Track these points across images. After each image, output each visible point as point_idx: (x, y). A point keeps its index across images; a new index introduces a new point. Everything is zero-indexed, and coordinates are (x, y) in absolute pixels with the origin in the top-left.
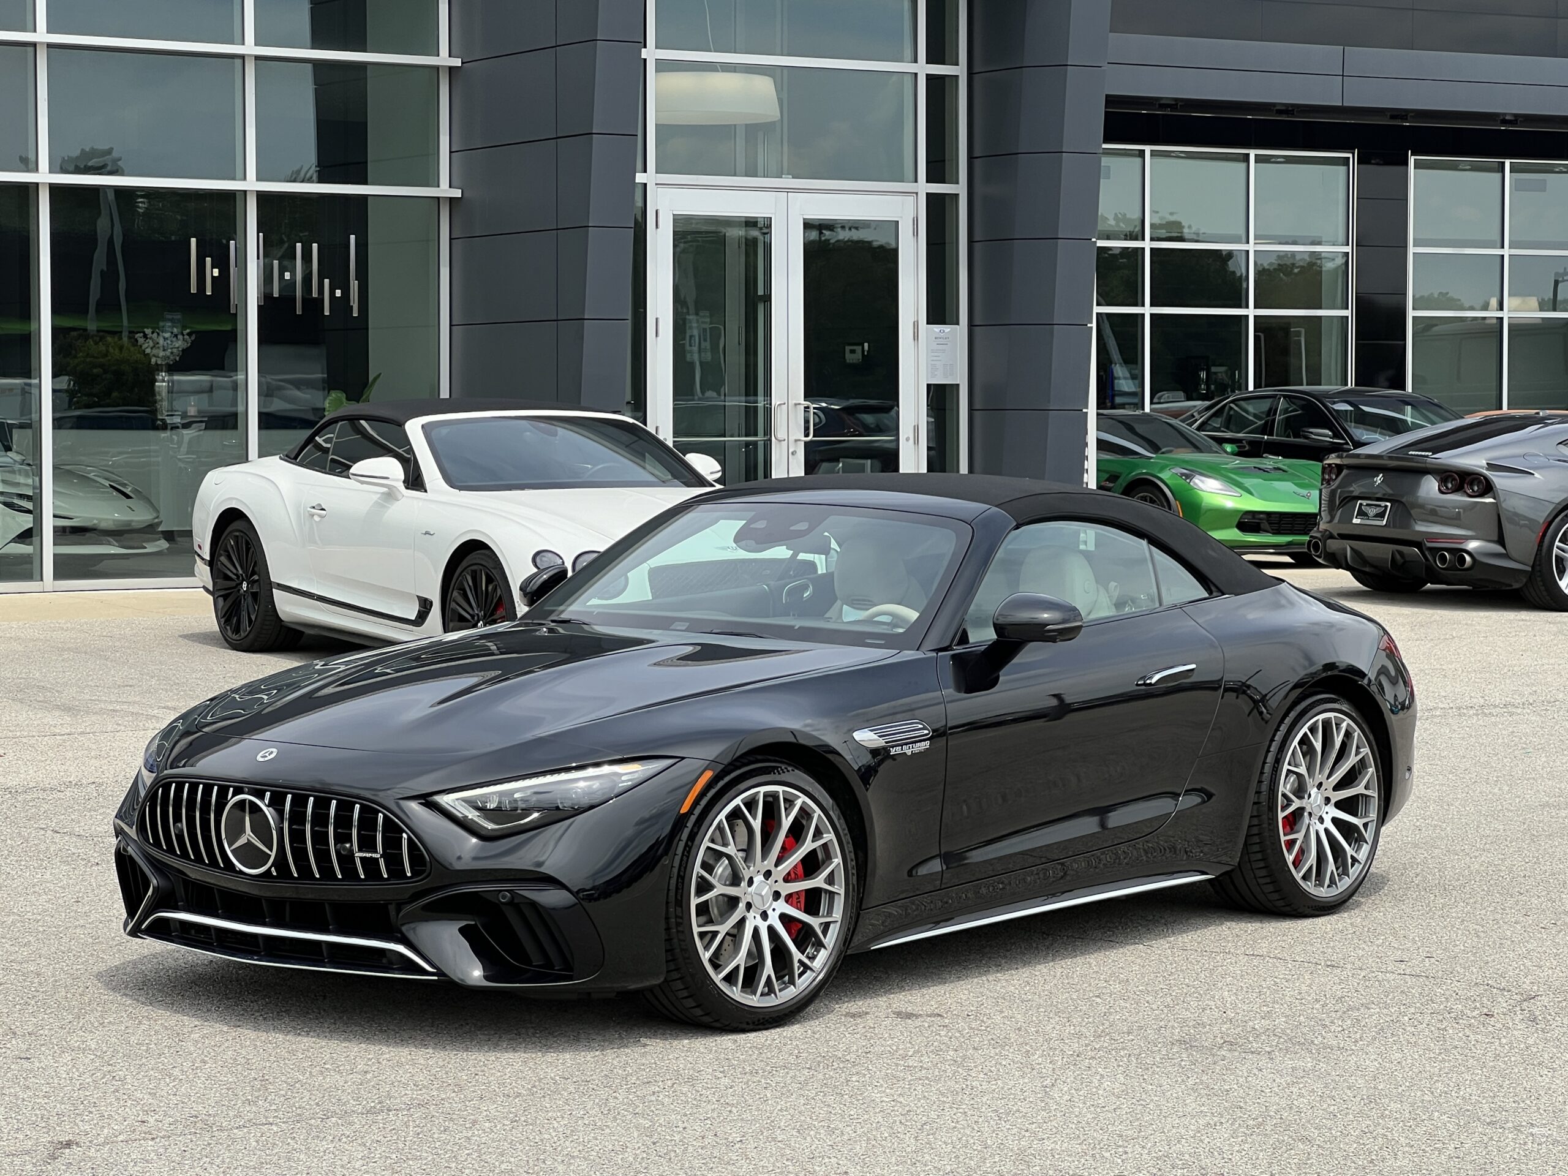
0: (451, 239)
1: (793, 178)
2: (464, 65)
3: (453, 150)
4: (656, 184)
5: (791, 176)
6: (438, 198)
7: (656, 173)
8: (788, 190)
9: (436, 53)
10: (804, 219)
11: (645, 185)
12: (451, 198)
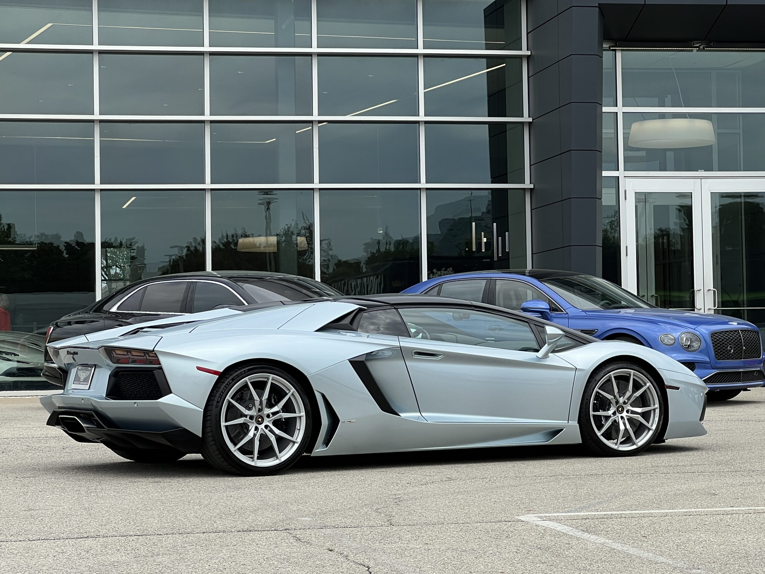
0: (531, 210)
1: (705, 171)
2: (534, 121)
3: (531, 164)
4: (624, 177)
5: (703, 170)
6: (524, 189)
7: (624, 171)
8: (701, 178)
9: (522, 116)
10: (711, 193)
11: (618, 177)
12: (531, 189)
